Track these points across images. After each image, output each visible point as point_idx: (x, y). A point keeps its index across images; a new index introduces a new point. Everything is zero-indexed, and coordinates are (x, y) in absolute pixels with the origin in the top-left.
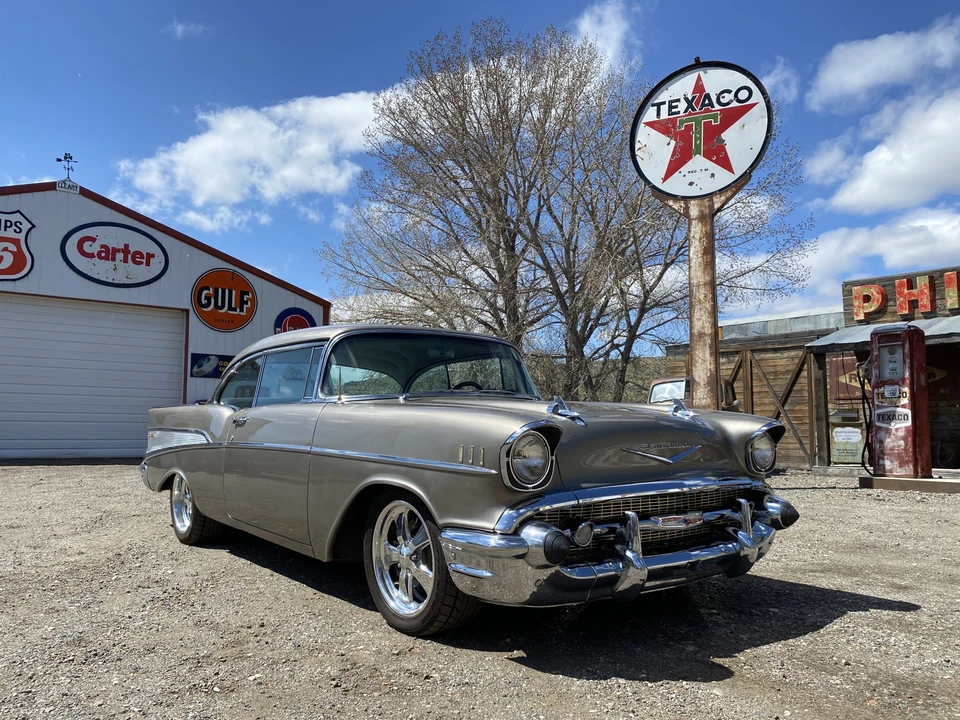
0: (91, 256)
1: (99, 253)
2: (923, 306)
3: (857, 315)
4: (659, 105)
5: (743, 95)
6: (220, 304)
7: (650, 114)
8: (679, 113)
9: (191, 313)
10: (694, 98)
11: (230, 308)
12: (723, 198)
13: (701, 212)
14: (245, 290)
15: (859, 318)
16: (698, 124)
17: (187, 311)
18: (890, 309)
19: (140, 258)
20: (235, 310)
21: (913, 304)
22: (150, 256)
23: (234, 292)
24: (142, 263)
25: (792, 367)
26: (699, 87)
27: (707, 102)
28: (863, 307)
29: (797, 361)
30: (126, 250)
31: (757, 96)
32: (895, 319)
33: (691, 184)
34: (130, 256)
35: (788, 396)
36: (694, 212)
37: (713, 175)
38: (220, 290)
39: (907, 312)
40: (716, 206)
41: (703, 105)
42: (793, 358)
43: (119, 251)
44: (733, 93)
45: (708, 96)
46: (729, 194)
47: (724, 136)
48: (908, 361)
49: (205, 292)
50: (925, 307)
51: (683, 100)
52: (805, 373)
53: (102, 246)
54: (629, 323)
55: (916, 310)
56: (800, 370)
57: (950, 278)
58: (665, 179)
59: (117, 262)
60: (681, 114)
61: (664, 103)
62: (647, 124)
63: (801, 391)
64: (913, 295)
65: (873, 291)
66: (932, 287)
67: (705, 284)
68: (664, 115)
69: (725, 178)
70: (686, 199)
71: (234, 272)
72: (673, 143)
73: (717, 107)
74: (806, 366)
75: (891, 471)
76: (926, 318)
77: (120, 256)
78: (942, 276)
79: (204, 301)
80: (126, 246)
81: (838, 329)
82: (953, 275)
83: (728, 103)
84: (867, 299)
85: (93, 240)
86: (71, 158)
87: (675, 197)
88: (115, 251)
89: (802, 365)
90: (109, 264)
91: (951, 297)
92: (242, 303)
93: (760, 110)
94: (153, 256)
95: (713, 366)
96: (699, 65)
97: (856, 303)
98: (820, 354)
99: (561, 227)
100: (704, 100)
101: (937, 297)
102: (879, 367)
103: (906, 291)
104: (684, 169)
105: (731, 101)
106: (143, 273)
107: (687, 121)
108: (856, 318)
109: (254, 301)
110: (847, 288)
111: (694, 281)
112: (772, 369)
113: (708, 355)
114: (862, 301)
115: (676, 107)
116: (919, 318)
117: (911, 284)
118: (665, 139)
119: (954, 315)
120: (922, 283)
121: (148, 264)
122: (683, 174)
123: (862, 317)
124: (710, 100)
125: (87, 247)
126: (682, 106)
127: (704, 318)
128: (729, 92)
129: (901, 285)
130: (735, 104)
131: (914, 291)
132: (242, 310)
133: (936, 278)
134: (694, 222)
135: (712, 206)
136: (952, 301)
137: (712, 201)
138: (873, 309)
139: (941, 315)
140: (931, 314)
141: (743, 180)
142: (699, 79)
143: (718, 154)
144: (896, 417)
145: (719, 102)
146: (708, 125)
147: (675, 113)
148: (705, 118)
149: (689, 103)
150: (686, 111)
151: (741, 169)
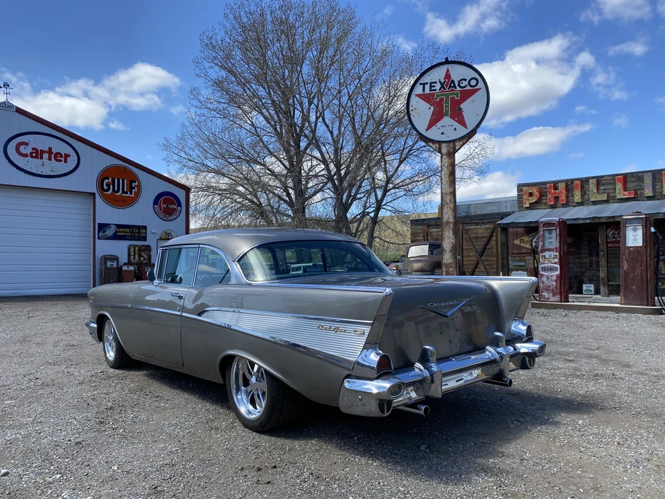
0: (26, 155)
1: (31, 153)
2: (562, 200)
3: (525, 204)
4: (424, 84)
5: (473, 83)
6: (116, 189)
7: (419, 90)
8: (436, 90)
9: (97, 195)
10: (445, 82)
11: (123, 192)
12: (461, 143)
13: (449, 151)
14: (133, 179)
15: (526, 206)
16: (447, 97)
17: (94, 194)
18: (544, 201)
19: (58, 157)
20: (126, 193)
21: (557, 198)
22: (67, 156)
23: (125, 181)
24: (61, 161)
25: (487, 234)
26: (448, 76)
27: (452, 85)
28: (528, 200)
29: (489, 230)
30: (50, 152)
31: (481, 84)
32: (546, 207)
33: (443, 133)
34: (53, 156)
35: (484, 251)
36: (444, 150)
37: (455, 129)
38: (116, 180)
39: (553, 203)
40: (457, 148)
41: (450, 87)
42: (487, 229)
43: (45, 152)
44: (467, 81)
45: (453, 81)
46: (465, 141)
47: (462, 106)
48: (558, 238)
49: (106, 181)
50: (563, 201)
51: (438, 83)
52: (494, 238)
53: (33, 149)
54: (376, 198)
55: (557, 203)
56: (491, 236)
57: (577, 185)
58: (427, 130)
59: (44, 160)
60: (437, 91)
61: (427, 83)
62: (417, 95)
63: (491, 249)
64: (557, 193)
65: (534, 190)
66: (567, 189)
67: (450, 193)
68: (427, 91)
69: (463, 131)
70: (440, 142)
71: (125, 167)
72: (432, 108)
73: (458, 88)
74: (495, 234)
75: (548, 299)
76: (563, 207)
77: (46, 156)
78: (572, 183)
79: (105, 187)
80: (50, 149)
81: (514, 212)
82: (579, 182)
83: (464, 87)
84: (531, 195)
85: (26, 144)
86: (8, 86)
87: (433, 141)
88: (42, 152)
89: (493, 233)
90: (38, 161)
91: (577, 196)
92: (131, 188)
93: (482, 92)
94: (69, 156)
95: (454, 241)
96: (447, 62)
97: (525, 197)
98: (505, 228)
99: (332, 133)
100: (451, 84)
101: (570, 195)
102: (543, 241)
103: (553, 191)
104: (439, 124)
105: (466, 86)
106: (62, 167)
107: (441, 95)
108: (524, 206)
109: (139, 187)
110: (520, 187)
111: (444, 191)
112: (474, 235)
113: (451, 234)
114: (528, 196)
115: (434, 86)
116: (560, 207)
117: (556, 188)
118: (427, 105)
119: (579, 206)
120: (562, 186)
121: (66, 161)
122: (438, 127)
123: (528, 205)
124: (454, 84)
125: (22, 149)
126: (438, 86)
127: (449, 213)
128: (465, 80)
129: (550, 187)
130: (468, 88)
131: (557, 191)
132: (131, 193)
133: (569, 184)
134: (444, 157)
135: (454, 148)
136: (577, 198)
137: (454, 144)
138: (534, 201)
139: (571, 206)
140: (566, 205)
141: (473, 133)
142: (448, 71)
143: (458, 116)
144: (551, 269)
145: (459, 85)
146: (453, 99)
147: (434, 90)
148: (451, 94)
149: (442, 84)
150: (440, 90)
151: (471, 127)
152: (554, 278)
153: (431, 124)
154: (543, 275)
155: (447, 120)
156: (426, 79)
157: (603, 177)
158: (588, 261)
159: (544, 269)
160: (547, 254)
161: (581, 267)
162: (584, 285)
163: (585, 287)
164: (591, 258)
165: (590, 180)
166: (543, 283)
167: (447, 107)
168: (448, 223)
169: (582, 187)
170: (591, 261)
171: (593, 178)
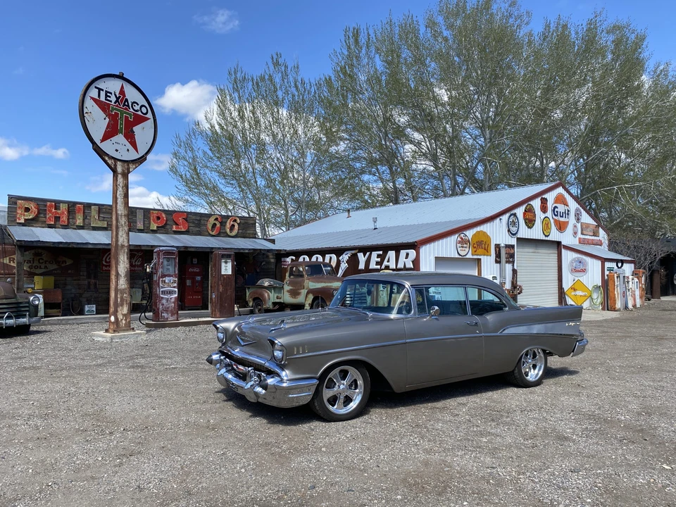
2: (62, 221)
3: (19, 219)
4: (100, 90)
5: (144, 110)
7: (93, 93)
8: (111, 101)
10: (120, 97)
12: (133, 166)
13: (123, 170)
15: (20, 222)
16: (122, 115)
18: (42, 219)
21: (57, 219)
26: (122, 92)
27: (126, 103)
28: (24, 215)
31: (150, 115)
32: (44, 226)
33: (117, 150)
36: (119, 169)
37: (128, 150)
39: (53, 223)
40: (130, 170)
45: (127, 100)
46: (136, 165)
47: (135, 129)
48: (177, 265)
50: (64, 222)
51: (113, 95)
55: (57, 223)
57: (79, 208)
58: (102, 141)
60: (113, 103)
61: (103, 90)
62: (92, 98)
64: (58, 213)
65: (32, 206)
66: (69, 212)
67: (125, 215)
68: (103, 98)
70: (114, 159)
72: (107, 120)
73: (131, 110)
76: (63, 228)
78: (75, 206)
82: (81, 206)
83: (137, 111)
84: (27, 210)
87: (107, 155)
91: (79, 219)
97: (19, 211)
101: (71, 217)
102: (163, 268)
103: (53, 210)
104: (114, 139)
107: (116, 109)
108: (18, 221)
110: (13, 200)
111: (119, 212)
113: (126, 259)
114: (23, 210)
115: (110, 97)
116: (59, 228)
117: (57, 208)
119: (80, 229)
120: (63, 207)
122: (112, 142)
123: (22, 221)
124: (128, 103)
126: (113, 99)
127: (124, 236)
128: (138, 105)
129: (51, 206)
130: (139, 113)
131: (59, 211)
133: (72, 206)
134: (120, 176)
135: (128, 169)
136: (79, 221)
137: (128, 165)
138: (31, 217)
139: (71, 228)
140: (65, 227)
141: (142, 160)
142: (122, 87)
143: (130, 137)
144: (171, 293)
145: (132, 107)
146: (126, 118)
147: (108, 100)
148: (125, 113)
149: (118, 99)
150: (115, 103)
151: (142, 152)
152: (173, 300)
153: (107, 136)
154: (163, 298)
155: (120, 138)
156: (101, 84)
157: (103, 205)
158: (86, 282)
159: (164, 292)
160: (167, 279)
161: (79, 289)
162: (86, 306)
163: (87, 308)
164: (89, 280)
165: (93, 207)
166: (163, 305)
167: (121, 125)
168: (123, 246)
169: (84, 212)
170: (89, 283)
171: (95, 205)
